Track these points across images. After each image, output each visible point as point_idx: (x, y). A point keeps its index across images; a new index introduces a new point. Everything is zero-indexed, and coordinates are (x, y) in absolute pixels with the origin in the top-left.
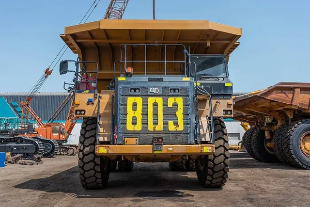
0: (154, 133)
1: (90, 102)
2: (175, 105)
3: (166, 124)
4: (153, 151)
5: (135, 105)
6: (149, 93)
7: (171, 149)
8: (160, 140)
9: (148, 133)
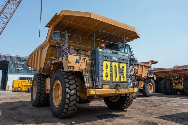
0: (115, 82)
1: (77, 62)
2: (123, 67)
3: (120, 77)
4: (116, 92)
5: (107, 66)
6: (113, 60)
7: (123, 91)
8: (119, 86)
9: (112, 82)
